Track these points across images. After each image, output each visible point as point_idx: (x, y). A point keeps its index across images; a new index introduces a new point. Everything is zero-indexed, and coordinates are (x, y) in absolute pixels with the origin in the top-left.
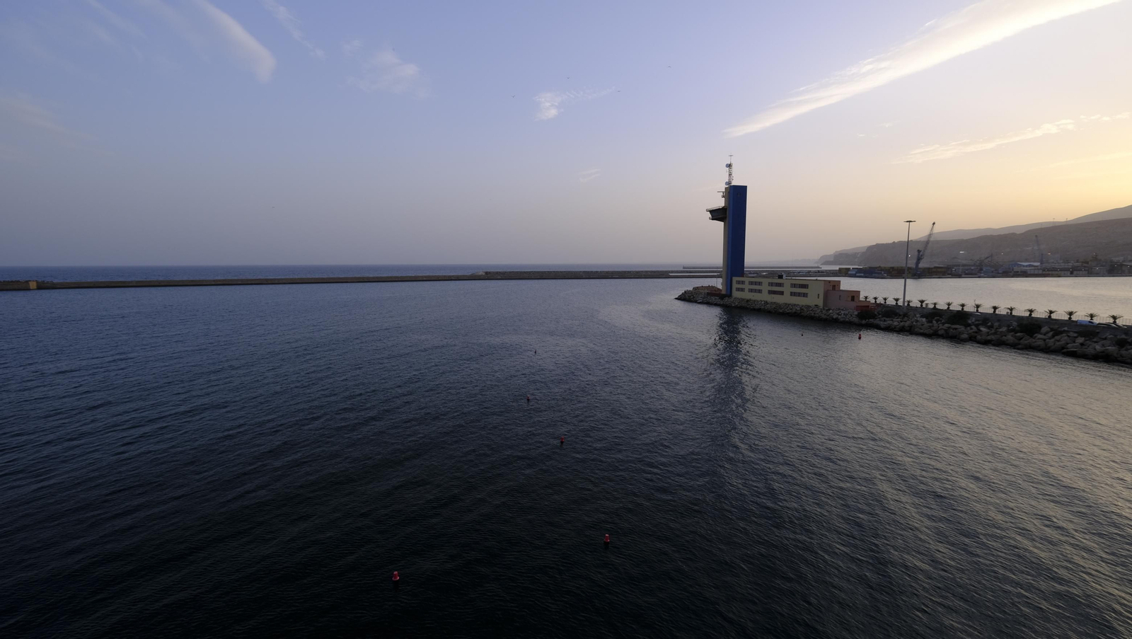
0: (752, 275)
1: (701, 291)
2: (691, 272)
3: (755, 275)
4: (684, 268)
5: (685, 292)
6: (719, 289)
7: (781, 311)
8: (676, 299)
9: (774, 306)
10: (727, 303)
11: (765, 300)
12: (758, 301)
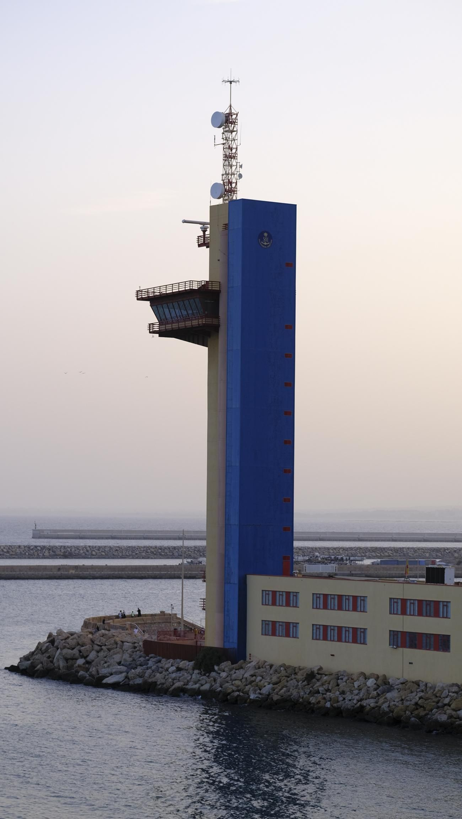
0: (320, 569)
1: (120, 636)
2: (68, 554)
3: (331, 568)
4: (38, 534)
5: (51, 640)
6: (191, 628)
7: (443, 718)
8: (12, 669)
9: (415, 697)
10: (229, 687)
11: (380, 672)
12: (351, 679)
